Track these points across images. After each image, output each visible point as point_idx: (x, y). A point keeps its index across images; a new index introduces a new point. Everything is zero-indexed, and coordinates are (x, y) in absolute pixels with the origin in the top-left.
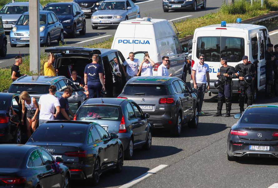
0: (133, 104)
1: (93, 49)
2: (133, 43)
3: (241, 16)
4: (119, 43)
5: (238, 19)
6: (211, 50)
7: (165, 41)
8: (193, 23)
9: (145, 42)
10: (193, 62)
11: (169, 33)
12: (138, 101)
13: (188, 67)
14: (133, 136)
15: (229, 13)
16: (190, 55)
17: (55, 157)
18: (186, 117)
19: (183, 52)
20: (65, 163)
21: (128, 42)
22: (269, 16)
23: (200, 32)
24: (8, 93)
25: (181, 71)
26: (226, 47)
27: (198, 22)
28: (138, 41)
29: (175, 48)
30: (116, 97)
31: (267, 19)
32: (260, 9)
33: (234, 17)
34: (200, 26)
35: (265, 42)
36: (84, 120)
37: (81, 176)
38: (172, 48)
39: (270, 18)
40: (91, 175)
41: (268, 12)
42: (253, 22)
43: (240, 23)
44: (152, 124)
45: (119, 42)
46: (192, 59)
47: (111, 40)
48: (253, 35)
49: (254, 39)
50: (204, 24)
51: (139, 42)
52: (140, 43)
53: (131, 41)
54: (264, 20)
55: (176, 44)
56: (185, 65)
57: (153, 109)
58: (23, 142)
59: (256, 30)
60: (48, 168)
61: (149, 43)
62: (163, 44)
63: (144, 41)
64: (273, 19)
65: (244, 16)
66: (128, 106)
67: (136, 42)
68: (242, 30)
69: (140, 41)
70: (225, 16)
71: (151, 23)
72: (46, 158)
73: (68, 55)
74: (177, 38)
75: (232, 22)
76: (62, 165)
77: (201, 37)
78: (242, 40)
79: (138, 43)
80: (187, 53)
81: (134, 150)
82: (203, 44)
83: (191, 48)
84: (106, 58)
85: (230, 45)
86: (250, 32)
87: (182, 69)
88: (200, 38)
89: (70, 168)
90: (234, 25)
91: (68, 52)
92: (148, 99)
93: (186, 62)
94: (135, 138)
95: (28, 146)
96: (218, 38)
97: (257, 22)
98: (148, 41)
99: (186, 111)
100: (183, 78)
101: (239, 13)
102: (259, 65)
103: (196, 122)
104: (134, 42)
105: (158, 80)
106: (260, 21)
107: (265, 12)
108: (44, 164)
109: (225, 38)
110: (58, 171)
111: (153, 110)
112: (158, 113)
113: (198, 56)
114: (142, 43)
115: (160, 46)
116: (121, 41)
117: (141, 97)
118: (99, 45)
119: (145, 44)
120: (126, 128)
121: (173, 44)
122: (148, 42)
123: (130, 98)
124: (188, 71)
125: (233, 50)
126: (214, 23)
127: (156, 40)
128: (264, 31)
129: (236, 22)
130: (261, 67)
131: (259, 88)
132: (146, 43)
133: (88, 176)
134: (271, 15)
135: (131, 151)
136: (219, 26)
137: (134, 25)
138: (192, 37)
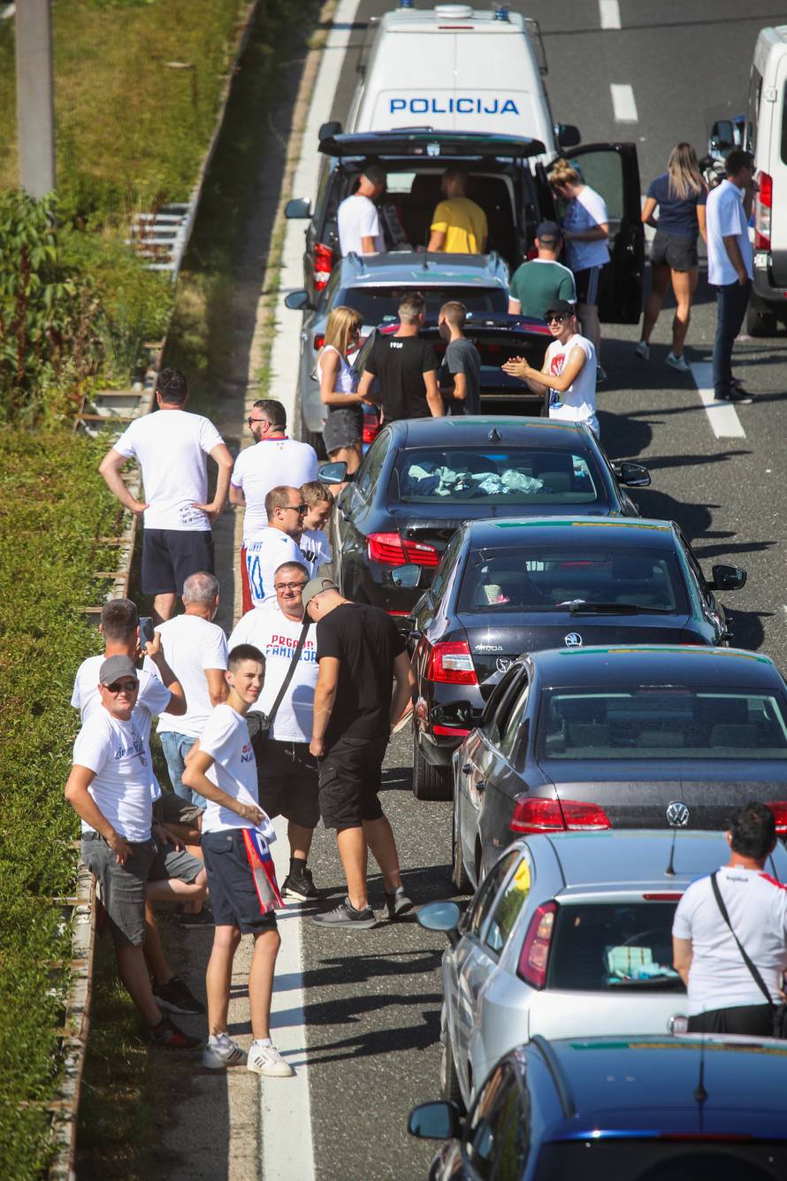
2: (451, 110)
4: (392, 112)
9: (501, 107)
21: (431, 107)
28: (471, 101)
45: (393, 108)
51: (475, 106)
52: (479, 111)
53: (443, 104)
61: (515, 110)
63: (496, 102)
67: (464, 106)
69: (479, 102)
71: (512, 28)
79: (471, 110)
98: (511, 102)
104: (456, 106)
114: (486, 110)
116: (401, 104)
119: (502, 112)
122: (510, 107)
132: (505, 109)
137: (448, 38)
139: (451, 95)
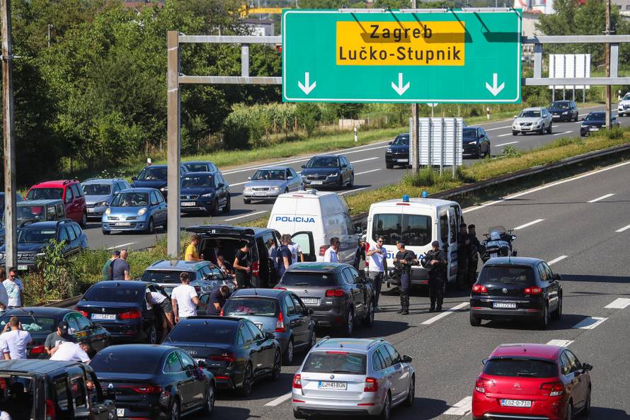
0: (294, 296)
1: (245, 228)
3: (428, 188)
5: (424, 193)
6: (391, 231)
7: (333, 218)
8: (369, 196)
9: (309, 220)
10: (368, 245)
11: (339, 209)
12: (300, 292)
13: (362, 251)
14: (292, 336)
15: (413, 185)
16: (364, 236)
17: (197, 361)
18: (358, 314)
19: (356, 232)
20: (210, 369)
21: (288, 219)
22: (462, 190)
23: (377, 208)
24: (140, 282)
25: (352, 257)
26: (409, 227)
27: (375, 196)
28: (300, 218)
29: (346, 227)
30: (272, 288)
31: (459, 193)
32: (451, 181)
33: (419, 189)
34: (376, 201)
35: (457, 221)
36: (233, 315)
37: (229, 384)
38: (342, 227)
39: (464, 191)
40: (241, 384)
41: (460, 185)
42: (442, 197)
43: (427, 197)
44: (316, 322)
45: (277, 220)
46: (367, 241)
47: (267, 216)
48: (442, 212)
49: (443, 218)
50: (382, 199)
52: (302, 221)
53: (292, 219)
54: (456, 194)
55: (347, 222)
56: (358, 249)
57: (318, 303)
58: (158, 342)
59: (446, 206)
60: (188, 374)
61: (314, 221)
62: (331, 223)
63: (308, 218)
64: (467, 193)
65: (431, 189)
66: (287, 299)
67: (298, 220)
68: (429, 206)
69: (303, 218)
70: (408, 189)
71: (316, 197)
72: (186, 361)
73: (214, 235)
74: (348, 215)
75: (416, 196)
76: (205, 372)
77: (378, 215)
78: (428, 219)
79: (300, 221)
80: (361, 234)
81: (294, 354)
82: (380, 223)
83: (366, 228)
84: (260, 239)
85: (413, 225)
86: (438, 208)
87: (354, 253)
88: (376, 216)
89: (215, 375)
90: (419, 200)
91: (214, 231)
92: (312, 291)
93: (360, 245)
94: (296, 339)
95: (165, 347)
96: (399, 216)
97: (447, 197)
99: (359, 306)
100: (356, 265)
101: (425, 186)
102: (450, 250)
103: (371, 319)
104: (295, 220)
105: (325, 268)
106: (451, 195)
107: (457, 185)
108: (184, 369)
109: (407, 216)
110: (200, 377)
111: (319, 305)
112: (323, 308)
113: (374, 238)
114: (305, 221)
115: (328, 224)
116: (279, 218)
117: (303, 288)
118: (252, 223)
119: (309, 222)
120: (284, 326)
121: (343, 223)
122: (312, 220)
123: (289, 289)
124: (361, 256)
125: (418, 231)
126: (395, 197)
127: (323, 217)
128: (456, 207)
129: (421, 197)
130: (452, 253)
131: (449, 278)
133: (237, 385)
134: (464, 188)
135: (291, 355)
136: (401, 201)
137: (295, 199)
138: (366, 215)
139: (294, 216)
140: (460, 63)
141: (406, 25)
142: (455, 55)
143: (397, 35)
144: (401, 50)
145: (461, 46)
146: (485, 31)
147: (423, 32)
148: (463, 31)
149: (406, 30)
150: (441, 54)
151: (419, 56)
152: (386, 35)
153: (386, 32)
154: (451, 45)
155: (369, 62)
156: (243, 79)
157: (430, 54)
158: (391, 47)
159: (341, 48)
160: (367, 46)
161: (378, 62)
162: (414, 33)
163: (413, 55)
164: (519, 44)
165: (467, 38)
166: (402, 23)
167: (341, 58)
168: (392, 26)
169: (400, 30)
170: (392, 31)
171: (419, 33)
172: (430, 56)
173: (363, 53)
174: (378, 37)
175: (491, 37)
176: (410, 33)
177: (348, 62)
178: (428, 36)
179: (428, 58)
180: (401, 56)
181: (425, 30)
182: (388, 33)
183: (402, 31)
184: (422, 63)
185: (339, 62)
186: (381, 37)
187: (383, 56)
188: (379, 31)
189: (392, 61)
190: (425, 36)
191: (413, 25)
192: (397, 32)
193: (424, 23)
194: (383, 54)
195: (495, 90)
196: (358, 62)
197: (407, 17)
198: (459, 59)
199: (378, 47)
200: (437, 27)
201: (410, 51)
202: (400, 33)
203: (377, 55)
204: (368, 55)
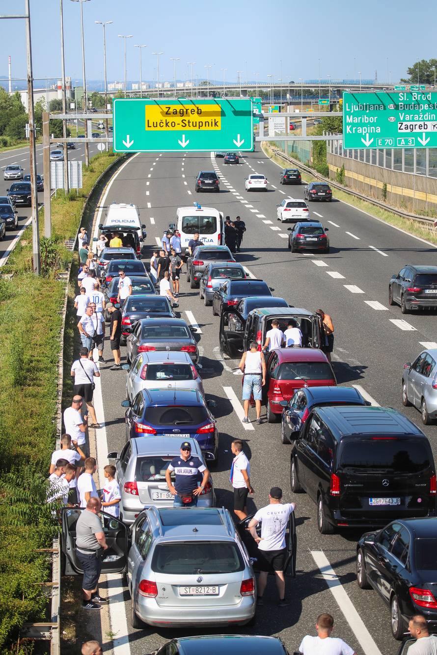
2: (123, 222)
4: (111, 222)
21: (119, 221)
28: (126, 220)
52: (128, 222)
61: (134, 222)
63: (131, 221)
71: (134, 207)
139: (123, 219)
140: (219, 128)
141: (187, 107)
142: (216, 124)
143: (182, 113)
144: (184, 121)
145: (219, 119)
146: (233, 109)
147: (196, 110)
148: (220, 110)
149: (187, 110)
150: (207, 123)
151: (194, 125)
152: (175, 113)
153: (175, 111)
154: (213, 118)
155: (165, 128)
156: (89, 139)
157: (201, 123)
158: (178, 119)
159: (148, 121)
160: (164, 119)
161: (171, 128)
162: (191, 111)
163: (191, 124)
164: (252, 117)
165: (223, 114)
166: (184, 105)
167: (148, 126)
168: (178, 107)
169: (183, 110)
170: (178, 110)
171: (194, 111)
172: (201, 125)
173: (161, 123)
174: (170, 114)
175: (237, 113)
176: (189, 111)
177: (152, 129)
178: (200, 113)
179: (199, 126)
180: (184, 125)
181: (198, 110)
182: (176, 112)
183: (185, 110)
184: (197, 128)
185: (147, 129)
186: (172, 114)
187: (174, 124)
188: (171, 110)
189: (178, 128)
190: (198, 113)
191: (190, 107)
192: (181, 111)
193: (197, 106)
194: (173, 124)
195: (239, 144)
196: (159, 128)
197: (187, 103)
198: (217, 126)
199: (170, 119)
200: (204, 108)
201: (189, 122)
202: (183, 111)
203: (169, 124)
204: (165, 124)
